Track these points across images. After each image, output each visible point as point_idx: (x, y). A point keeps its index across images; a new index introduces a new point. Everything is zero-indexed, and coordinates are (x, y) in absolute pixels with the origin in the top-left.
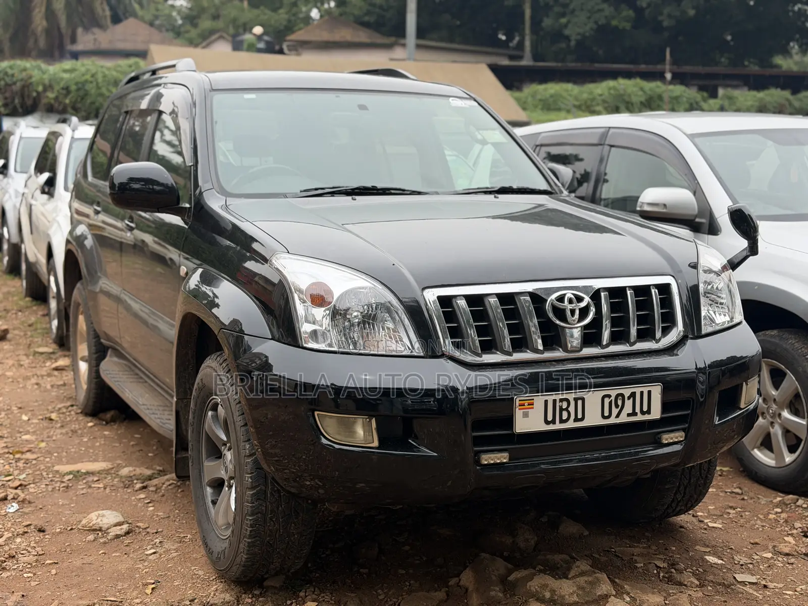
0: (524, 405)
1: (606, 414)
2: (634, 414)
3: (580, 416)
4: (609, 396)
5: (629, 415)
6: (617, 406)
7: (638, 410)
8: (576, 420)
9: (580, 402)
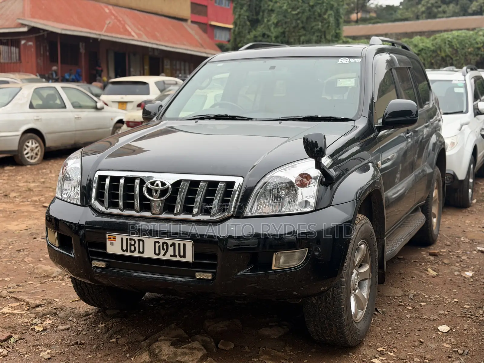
0: (111, 238)
1: (157, 252)
2: (174, 256)
3: (141, 250)
4: (159, 242)
5: (171, 256)
6: (163, 249)
7: (177, 254)
8: (139, 252)
9: (141, 243)
